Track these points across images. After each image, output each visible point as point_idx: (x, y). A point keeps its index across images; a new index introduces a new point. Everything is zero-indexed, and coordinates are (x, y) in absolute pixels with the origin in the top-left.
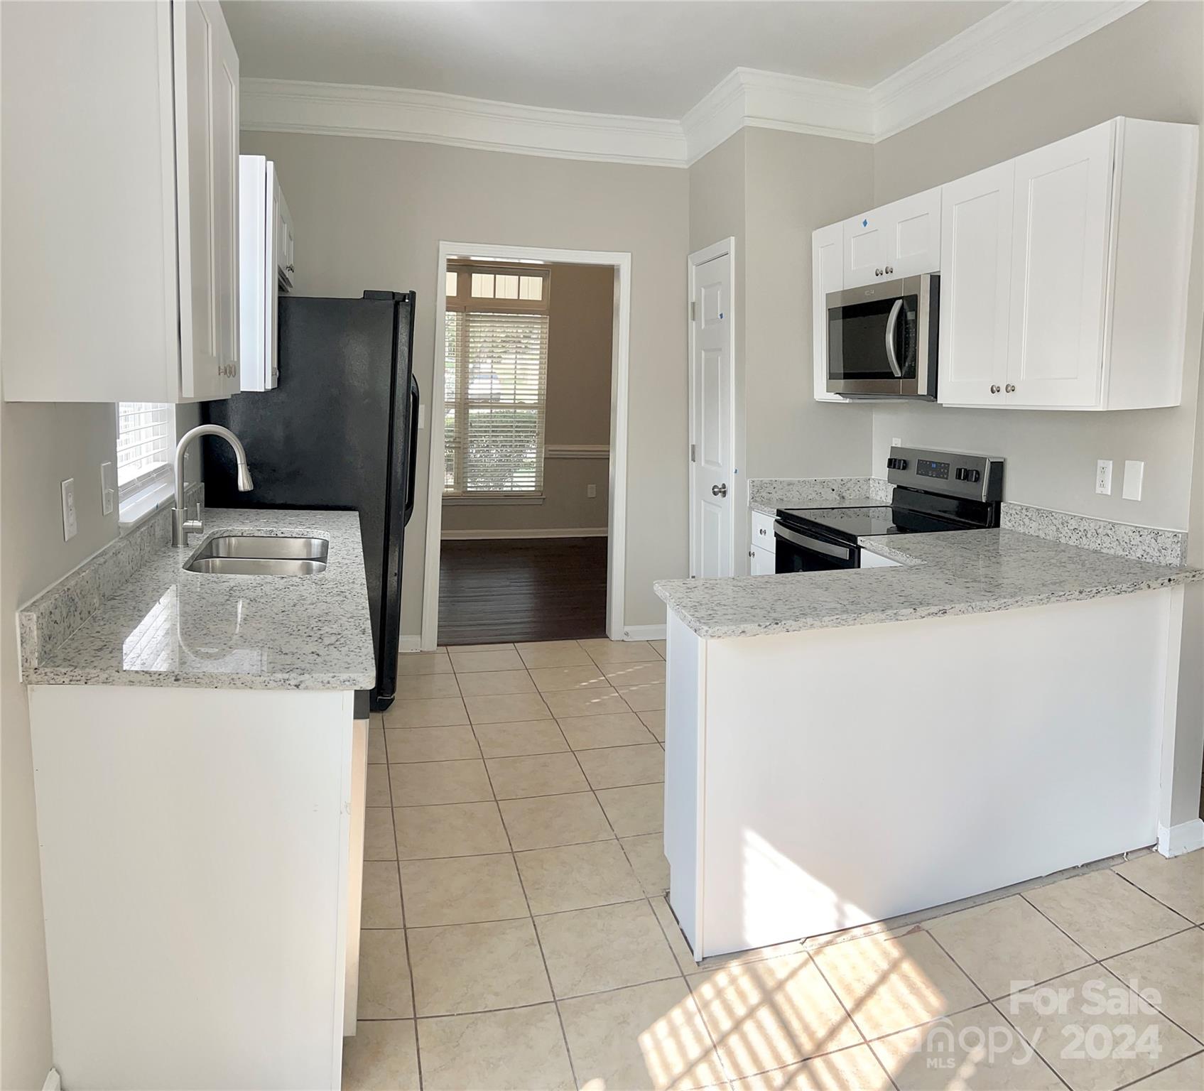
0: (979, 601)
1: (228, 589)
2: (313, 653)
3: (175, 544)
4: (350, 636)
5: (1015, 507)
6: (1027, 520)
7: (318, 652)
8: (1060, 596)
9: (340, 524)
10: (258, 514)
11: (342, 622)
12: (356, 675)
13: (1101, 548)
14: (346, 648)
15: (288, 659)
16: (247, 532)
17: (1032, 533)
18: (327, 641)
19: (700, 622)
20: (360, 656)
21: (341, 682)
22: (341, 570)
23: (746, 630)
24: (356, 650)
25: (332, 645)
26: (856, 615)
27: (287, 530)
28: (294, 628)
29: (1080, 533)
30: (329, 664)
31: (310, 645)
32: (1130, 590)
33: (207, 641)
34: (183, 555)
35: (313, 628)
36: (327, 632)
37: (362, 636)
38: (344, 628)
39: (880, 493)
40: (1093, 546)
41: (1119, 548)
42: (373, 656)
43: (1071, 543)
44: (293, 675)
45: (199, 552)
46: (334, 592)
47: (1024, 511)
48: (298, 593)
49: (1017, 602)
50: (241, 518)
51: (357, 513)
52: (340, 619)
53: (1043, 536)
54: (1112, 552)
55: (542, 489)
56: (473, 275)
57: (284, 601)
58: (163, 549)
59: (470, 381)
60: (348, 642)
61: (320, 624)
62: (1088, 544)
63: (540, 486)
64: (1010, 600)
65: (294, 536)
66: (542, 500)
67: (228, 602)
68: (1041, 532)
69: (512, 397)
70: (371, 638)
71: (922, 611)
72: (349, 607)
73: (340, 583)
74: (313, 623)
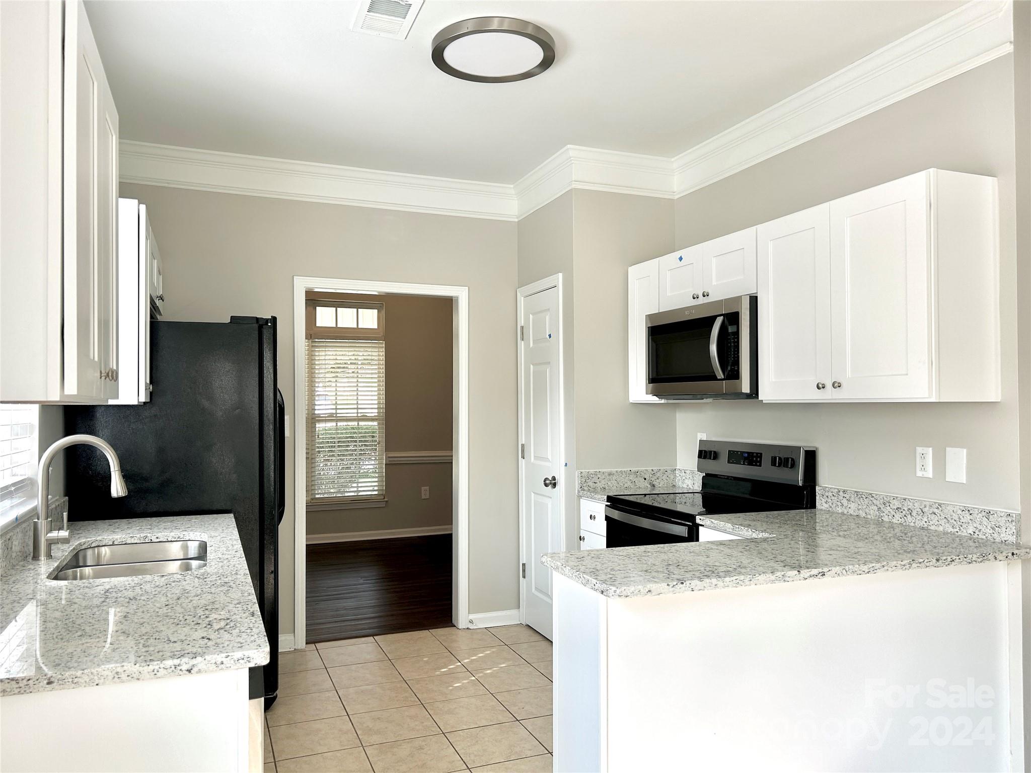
0: (851, 565)
1: (103, 592)
2: (203, 638)
3: (36, 557)
4: (239, 620)
5: (831, 490)
6: (845, 502)
7: (208, 637)
8: (920, 563)
9: (216, 525)
10: (130, 523)
11: (230, 608)
12: (250, 652)
13: (928, 525)
14: (237, 630)
15: (178, 646)
16: (119, 541)
17: (851, 512)
18: (216, 626)
19: (607, 584)
20: (252, 636)
21: (235, 661)
22: (222, 564)
23: (652, 589)
24: (246, 631)
25: (222, 629)
26: (751, 576)
27: (162, 535)
28: (181, 618)
29: (904, 512)
30: (221, 646)
31: (200, 631)
32: (979, 560)
33: (84, 641)
34: (45, 567)
35: (200, 616)
36: (215, 619)
37: (252, 618)
38: (232, 614)
39: (686, 481)
40: (919, 524)
41: (947, 525)
42: (265, 634)
43: (894, 521)
44: (185, 660)
45: (64, 563)
46: (218, 584)
47: (841, 493)
48: (181, 587)
49: (883, 566)
50: (112, 528)
51: (232, 515)
52: (227, 606)
53: (864, 515)
54: (941, 529)
55: (384, 493)
56: (317, 308)
57: (167, 596)
58: (21, 563)
59: (317, 398)
60: (239, 625)
61: (207, 612)
62: (913, 521)
63: (383, 490)
64: (877, 565)
65: (169, 540)
66: (385, 503)
67: (105, 603)
68: (861, 511)
69: (355, 411)
70: (261, 618)
71: (805, 573)
72: (235, 595)
73: (223, 575)
74: (200, 612)
